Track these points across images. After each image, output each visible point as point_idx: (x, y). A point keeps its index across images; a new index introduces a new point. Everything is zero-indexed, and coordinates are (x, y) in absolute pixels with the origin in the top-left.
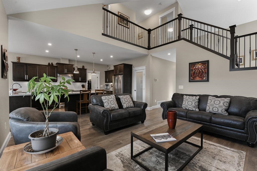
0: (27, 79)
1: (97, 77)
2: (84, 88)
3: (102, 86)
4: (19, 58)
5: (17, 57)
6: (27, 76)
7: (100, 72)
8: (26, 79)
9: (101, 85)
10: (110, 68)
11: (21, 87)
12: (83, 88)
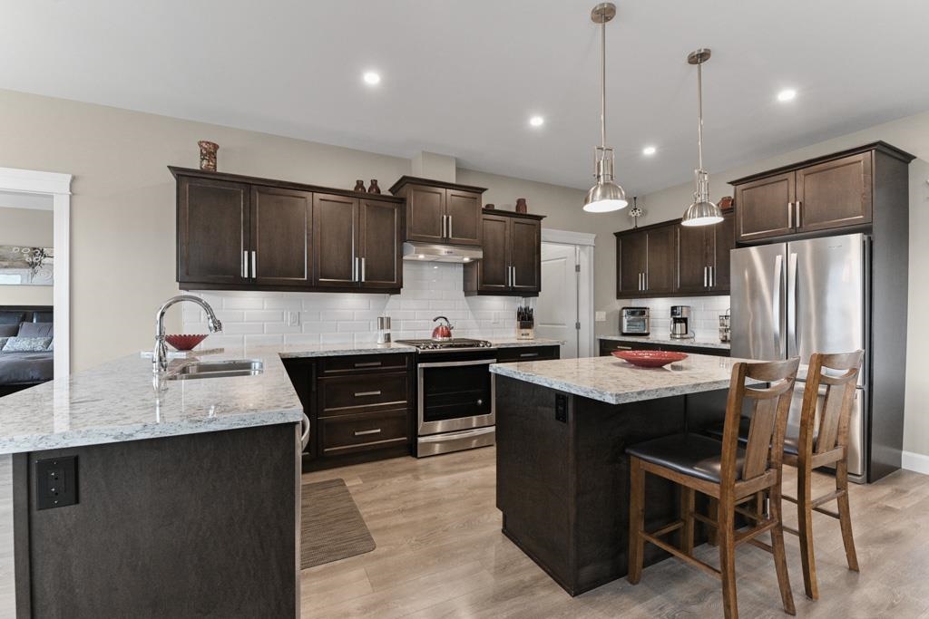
0: (254, 276)
1: (578, 268)
2: (528, 331)
3: (601, 316)
4: (210, 152)
5: (200, 144)
6: (254, 253)
7: (594, 236)
8: (246, 276)
9: (599, 310)
10: (644, 213)
11: (218, 326)
12: (524, 331)
